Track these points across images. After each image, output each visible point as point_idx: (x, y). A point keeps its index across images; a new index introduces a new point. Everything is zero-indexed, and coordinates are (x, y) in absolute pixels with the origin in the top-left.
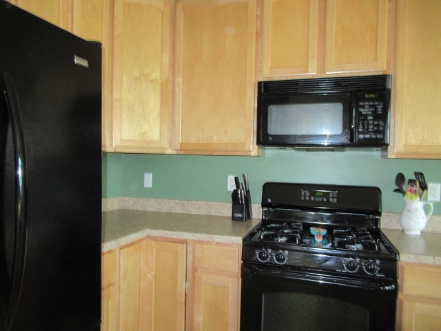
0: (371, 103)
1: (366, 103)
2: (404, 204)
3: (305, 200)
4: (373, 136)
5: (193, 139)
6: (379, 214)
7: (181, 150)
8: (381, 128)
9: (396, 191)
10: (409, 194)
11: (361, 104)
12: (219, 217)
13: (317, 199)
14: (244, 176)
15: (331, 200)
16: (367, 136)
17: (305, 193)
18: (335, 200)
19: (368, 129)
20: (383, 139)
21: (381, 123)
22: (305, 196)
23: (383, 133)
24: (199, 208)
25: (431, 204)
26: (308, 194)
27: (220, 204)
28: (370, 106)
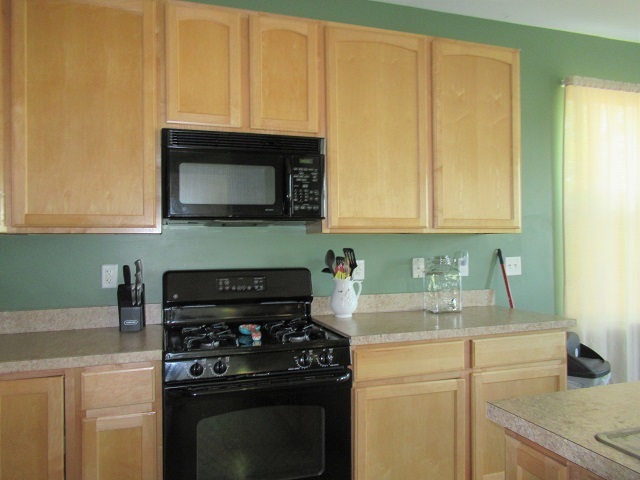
0: (306, 169)
1: (300, 169)
2: (335, 285)
3: (224, 290)
4: (309, 208)
5: (50, 209)
6: (311, 299)
7: (28, 226)
8: (316, 199)
9: (325, 270)
10: (339, 273)
11: (295, 169)
12: (91, 330)
13: (239, 288)
14: (136, 263)
15: (257, 287)
16: (303, 208)
17: (223, 282)
18: (261, 287)
19: (303, 199)
20: (319, 211)
21: (317, 193)
22: (224, 285)
23: (319, 203)
24: (50, 320)
25: (360, 283)
26: (227, 282)
27: (90, 310)
28: (306, 173)
